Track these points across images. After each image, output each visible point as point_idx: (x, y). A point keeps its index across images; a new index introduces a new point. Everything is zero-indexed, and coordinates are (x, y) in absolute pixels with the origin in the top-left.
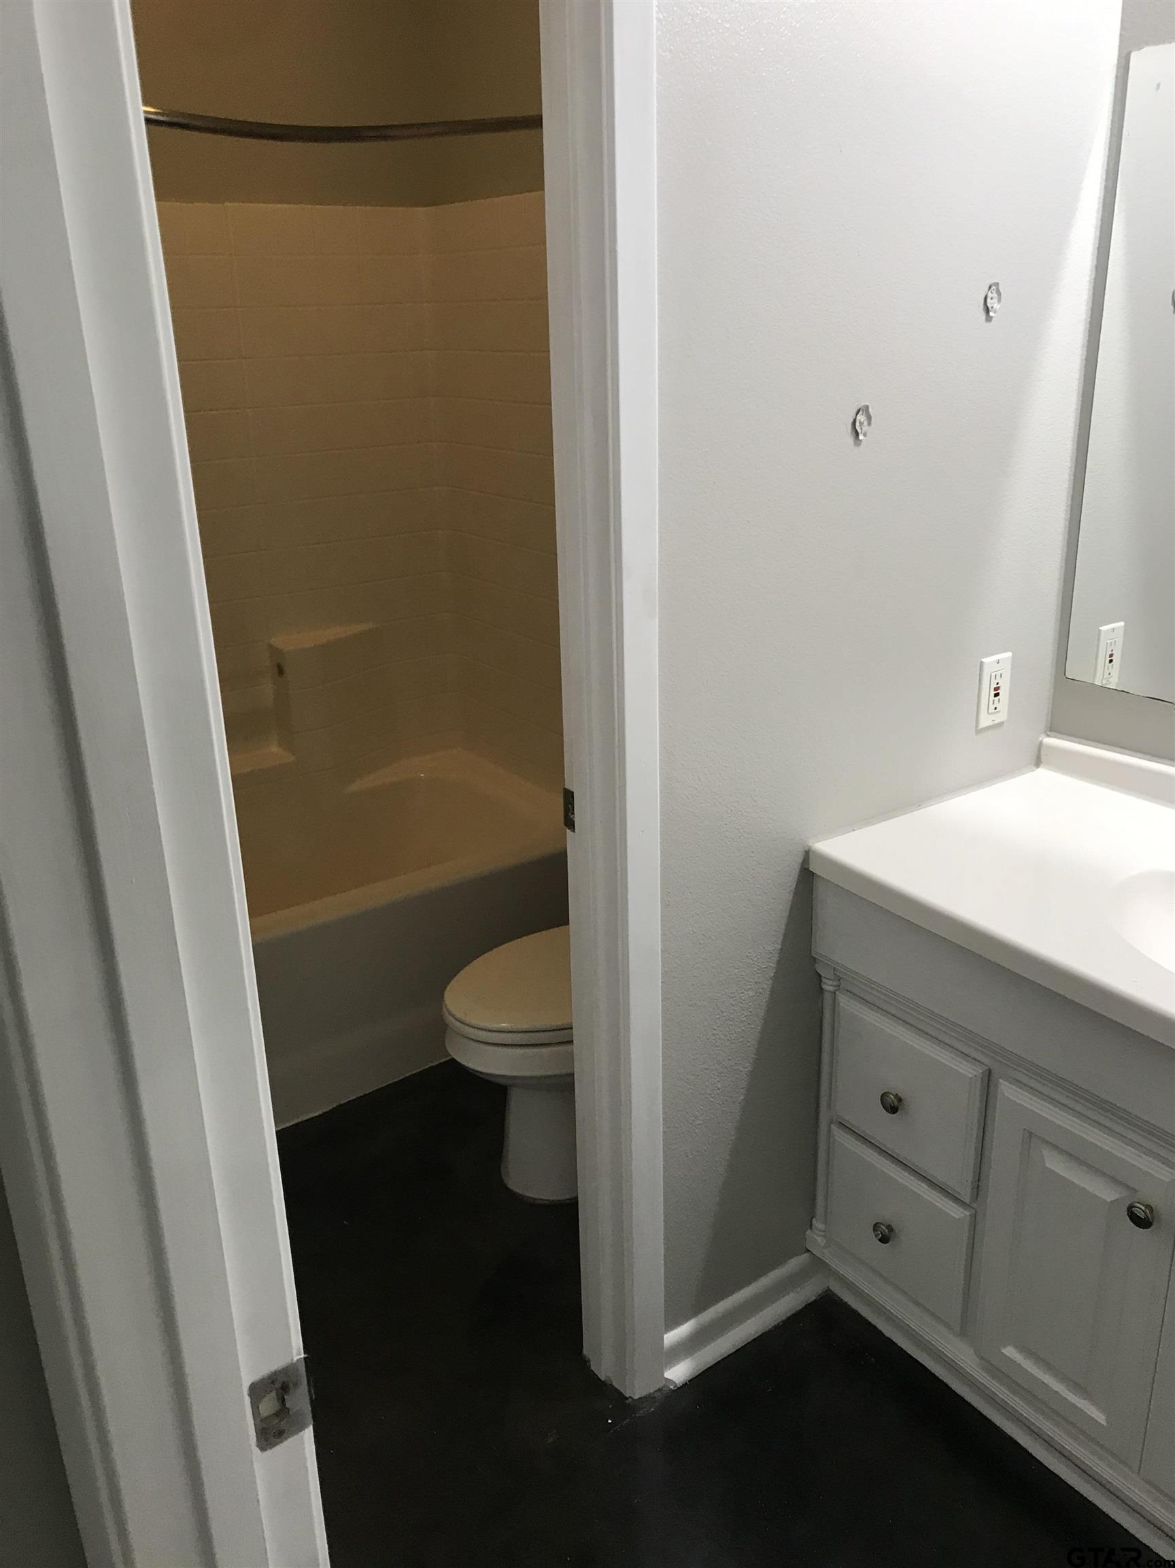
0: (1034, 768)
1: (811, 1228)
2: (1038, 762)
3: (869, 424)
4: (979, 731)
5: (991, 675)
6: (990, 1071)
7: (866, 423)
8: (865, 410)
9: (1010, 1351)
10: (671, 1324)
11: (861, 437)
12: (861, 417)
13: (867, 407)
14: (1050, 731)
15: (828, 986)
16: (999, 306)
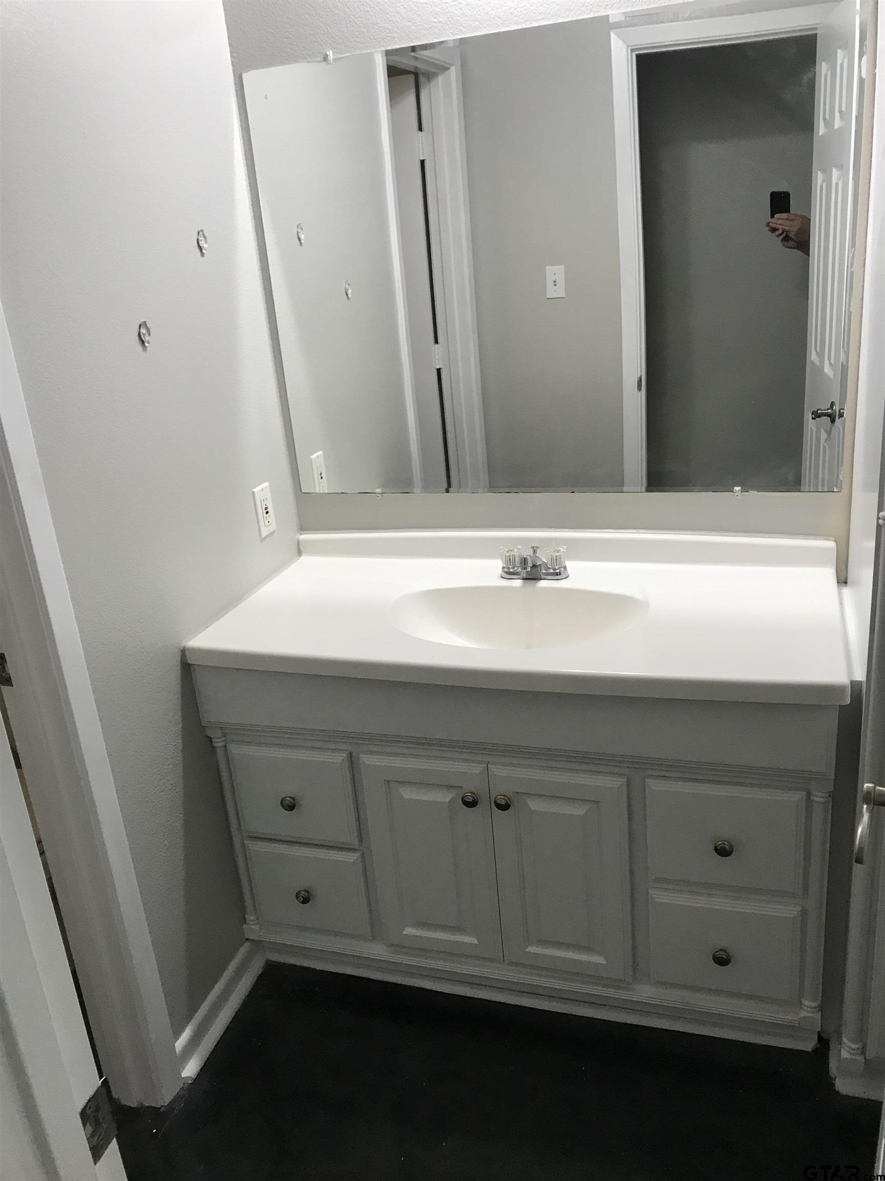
0: (299, 558)
1: (245, 922)
2: (300, 553)
3: (149, 334)
4: (263, 540)
5: (261, 501)
6: (351, 753)
7: (147, 335)
8: (143, 325)
9: (408, 931)
10: (177, 1034)
11: (146, 345)
12: (143, 331)
13: (145, 323)
14: (301, 530)
15: (218, 743)
16: (207, 245)
